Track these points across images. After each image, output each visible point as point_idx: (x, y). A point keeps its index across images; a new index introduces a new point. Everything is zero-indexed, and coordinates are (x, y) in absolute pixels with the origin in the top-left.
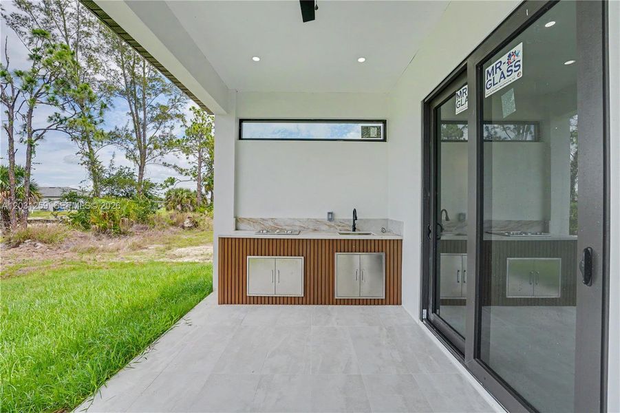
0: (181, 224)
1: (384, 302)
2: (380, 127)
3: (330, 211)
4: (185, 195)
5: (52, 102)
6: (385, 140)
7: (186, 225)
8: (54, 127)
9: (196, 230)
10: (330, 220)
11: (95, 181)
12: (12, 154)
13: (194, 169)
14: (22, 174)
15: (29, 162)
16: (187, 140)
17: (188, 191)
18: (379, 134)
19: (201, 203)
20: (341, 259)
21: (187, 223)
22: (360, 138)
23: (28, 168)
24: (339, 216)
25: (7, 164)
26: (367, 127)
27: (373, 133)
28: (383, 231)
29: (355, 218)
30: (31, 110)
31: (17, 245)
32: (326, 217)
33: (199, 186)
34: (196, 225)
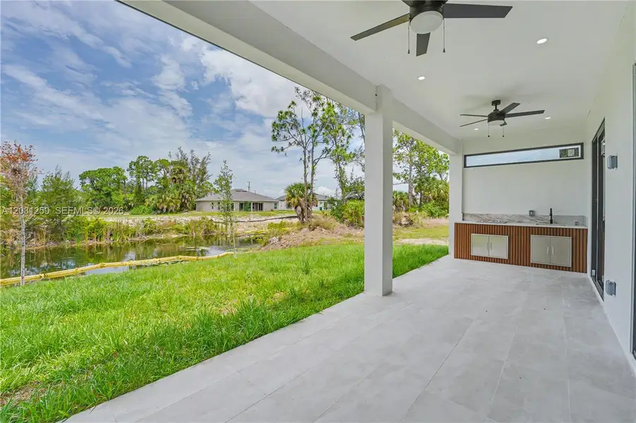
0: (398, 222)
1: (571, 269)
2: (578, 148)
3: (531, 210)
4: (398, 197)
5: (326, 141)
6: (582, 158)
7: (403, 223)
8: (324, 156)
9: (411, 227)
10: (530, 215)
11: (343, 190)
12: (305, 176)
13: (405, 172)
14: (309, 187)
15: (312, 179)
16: (399, 147)
17: (401, 193)
18: (576, 154)
19: (412, 204)
20: (534, 239)
21: (404, 221)
22: (559, 158)
23: (312, 183)
24: (539, 213)
25: (303, 182)
26: (565, 150)
27: (571, 153)
28: (577, 224)
29: (551, 215)
30: (313, 148)
31: (313, 230)
32: (528, 213)
33: (410, 188)
34: (411, 223)
